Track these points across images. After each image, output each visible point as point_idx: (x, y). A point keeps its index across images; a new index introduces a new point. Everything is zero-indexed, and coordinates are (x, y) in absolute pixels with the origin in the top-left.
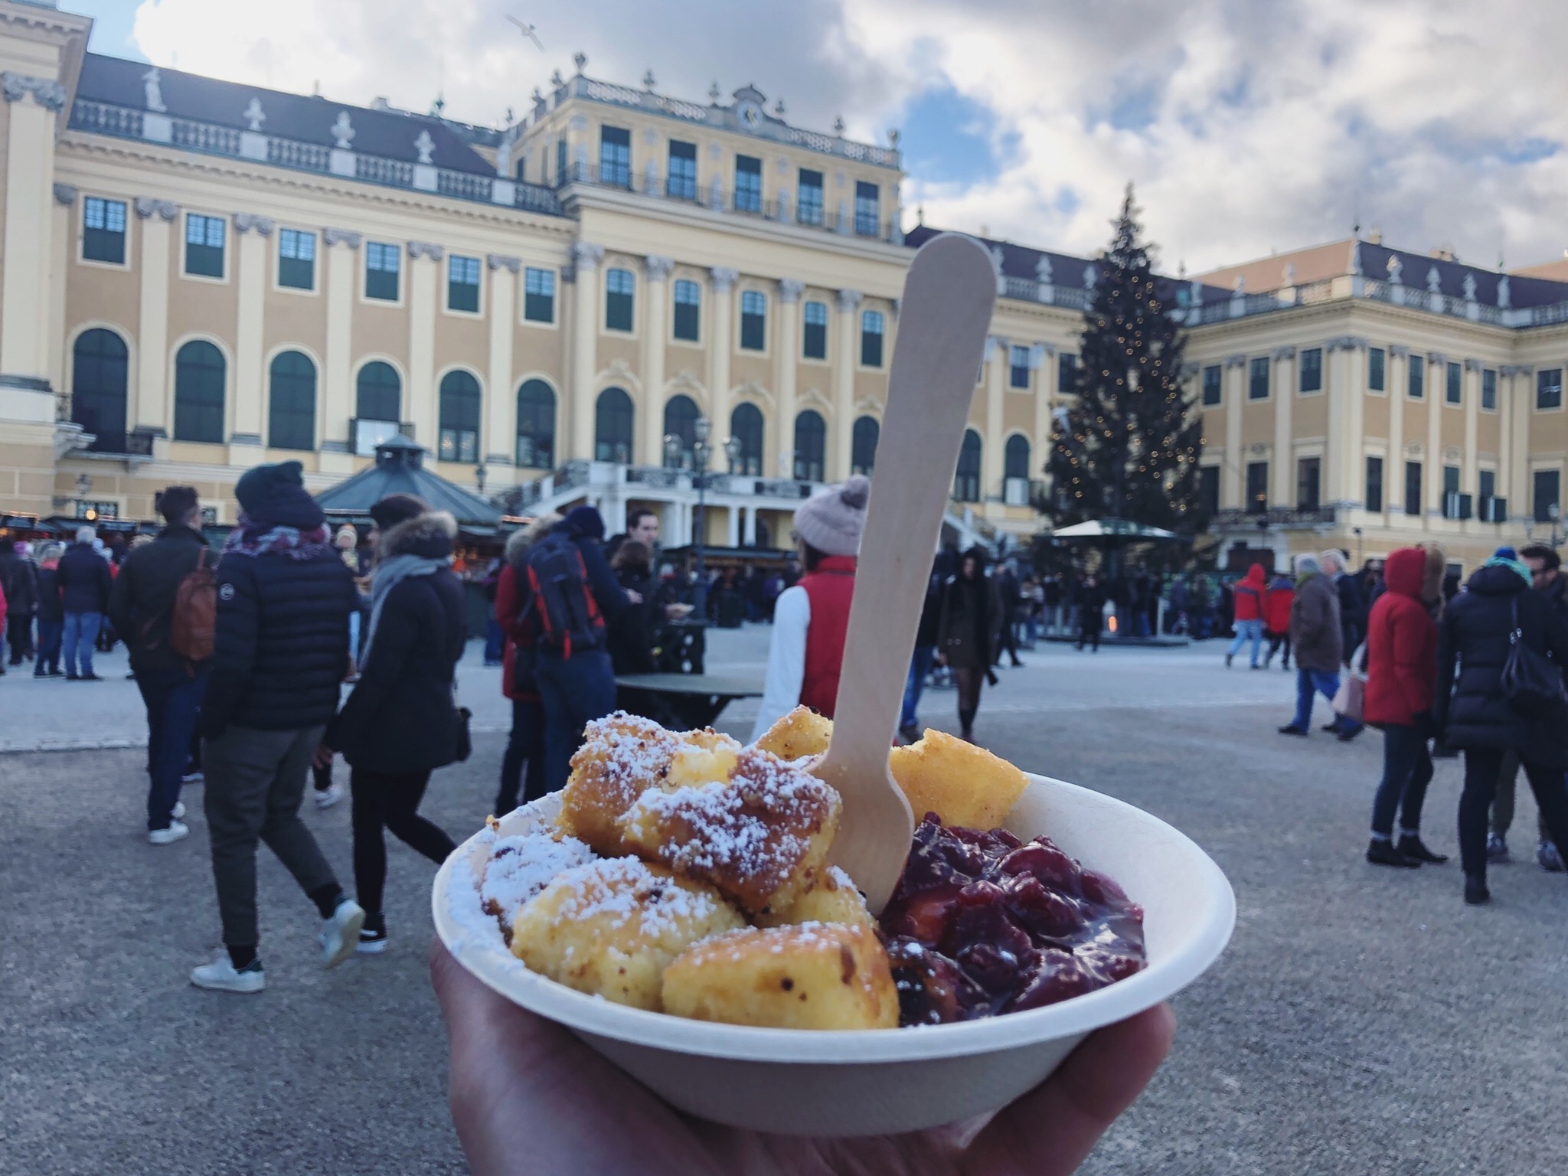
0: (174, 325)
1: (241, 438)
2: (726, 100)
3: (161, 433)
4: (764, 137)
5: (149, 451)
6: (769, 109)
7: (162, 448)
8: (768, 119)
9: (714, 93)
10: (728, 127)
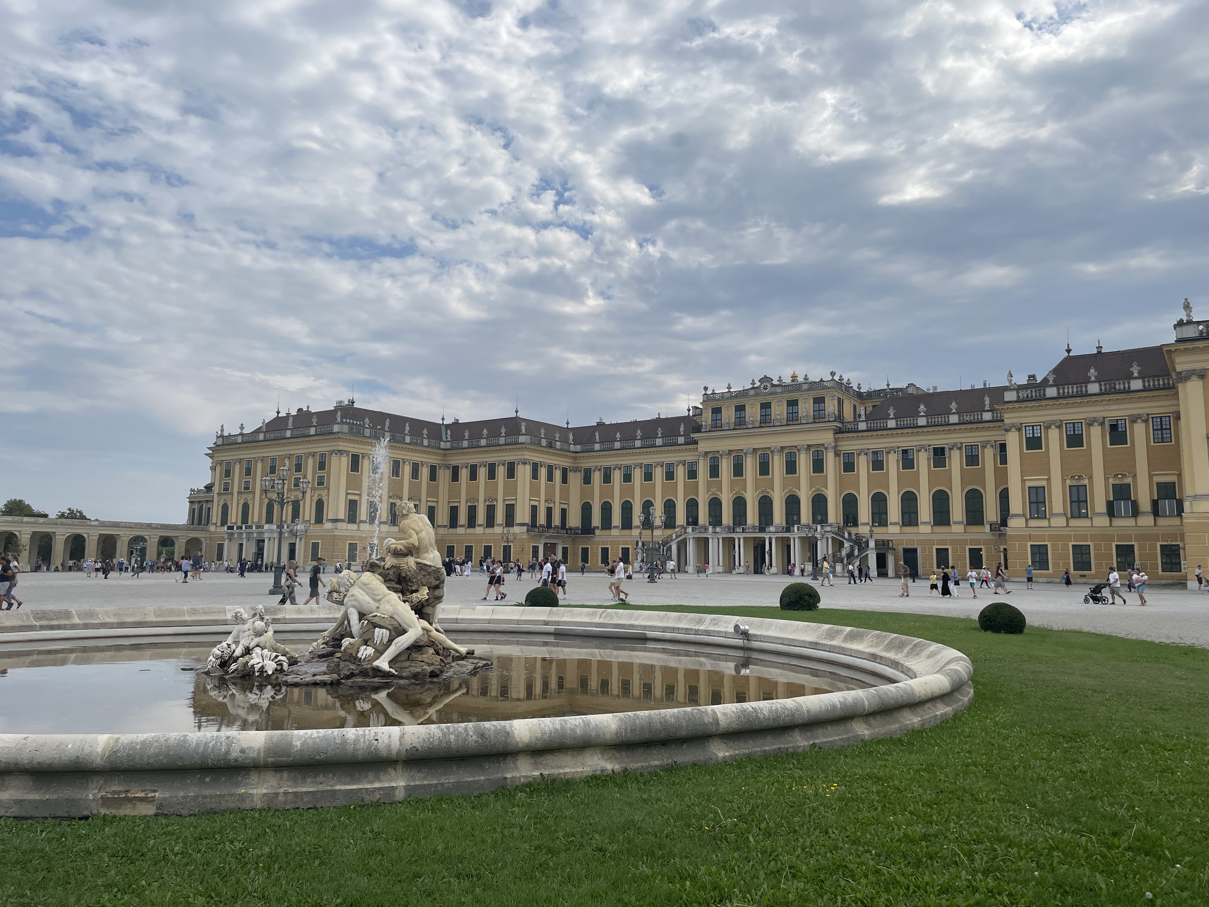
0: (601, 498)
1: (615, 527)
2: (758, 384)
3: (598, 528)
4: (771, 394)
5: (594, 533)
6: (775, 382)
7: (597, 532)
8: (773, 386)
9: (753, 383)
10: (756, 395)
